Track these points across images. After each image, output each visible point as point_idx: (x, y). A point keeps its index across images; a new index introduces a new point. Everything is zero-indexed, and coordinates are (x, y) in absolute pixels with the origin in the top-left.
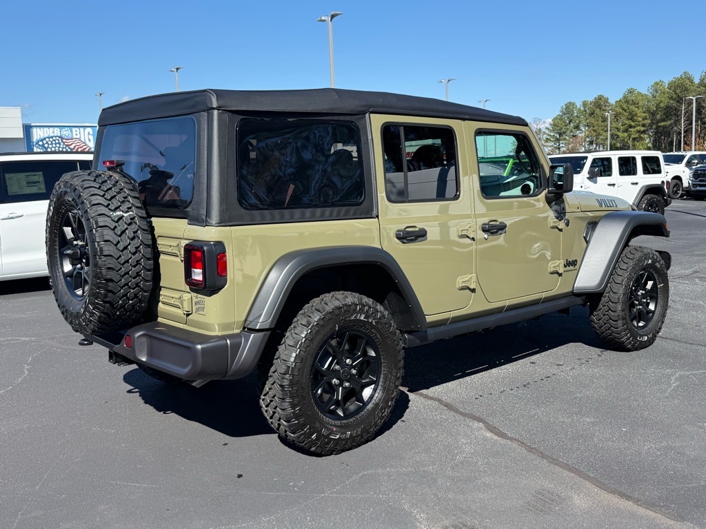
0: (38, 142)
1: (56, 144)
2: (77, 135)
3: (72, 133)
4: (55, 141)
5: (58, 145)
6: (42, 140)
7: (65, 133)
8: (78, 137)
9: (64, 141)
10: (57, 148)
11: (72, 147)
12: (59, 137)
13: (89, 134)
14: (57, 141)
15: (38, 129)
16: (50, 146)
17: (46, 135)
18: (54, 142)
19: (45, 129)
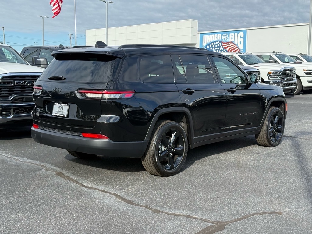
0: (207, 46)
1: (217, 47)
2: (232, 38)
3: (229, 37)
4: (217, 44)
5: (218, 48)
6: (209, 45)
7: (225, 38)
8: (233, 40)
9: (223, 44)
10: (217, 51)
11: (227, 49)
12: (221, 41)
13: (241, 37)
14: (218, 45)
15: (208, 36)
16: (214, 49)
17: (212, 40)
18: (216, 46)
19: (212, 35)
